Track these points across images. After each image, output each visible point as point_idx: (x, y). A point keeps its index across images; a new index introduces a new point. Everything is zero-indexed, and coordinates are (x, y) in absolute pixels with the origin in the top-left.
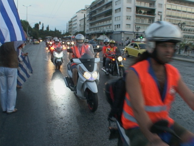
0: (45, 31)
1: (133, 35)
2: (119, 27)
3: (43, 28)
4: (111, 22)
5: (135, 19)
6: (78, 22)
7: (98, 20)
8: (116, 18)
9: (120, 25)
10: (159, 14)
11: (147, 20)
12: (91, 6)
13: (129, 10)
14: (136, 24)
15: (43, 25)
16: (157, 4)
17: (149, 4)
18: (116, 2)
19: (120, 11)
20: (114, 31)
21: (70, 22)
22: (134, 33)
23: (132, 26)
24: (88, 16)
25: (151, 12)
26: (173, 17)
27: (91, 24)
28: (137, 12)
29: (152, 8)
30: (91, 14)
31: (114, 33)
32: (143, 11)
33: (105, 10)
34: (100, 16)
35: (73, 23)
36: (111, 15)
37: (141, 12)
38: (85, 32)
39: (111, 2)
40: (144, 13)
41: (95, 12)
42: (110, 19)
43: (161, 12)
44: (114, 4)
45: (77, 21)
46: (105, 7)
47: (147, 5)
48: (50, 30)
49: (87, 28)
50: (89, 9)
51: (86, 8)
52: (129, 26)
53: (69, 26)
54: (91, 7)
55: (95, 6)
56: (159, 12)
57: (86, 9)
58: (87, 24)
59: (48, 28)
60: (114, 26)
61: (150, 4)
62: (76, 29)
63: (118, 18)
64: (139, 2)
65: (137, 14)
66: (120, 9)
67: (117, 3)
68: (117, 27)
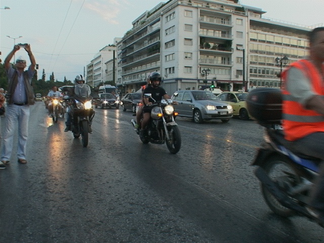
0: (48, 81)
1: (197, 85)
2: (173, 72)
3: (44, 76)
4: (158, 63)
5: (199, 58)
6: (104, 67)
7: (136, 61)
8: (168, 57)
9: (173, 68)
10: (239, 48)
11: (220, 59)
12: (123, 39)
13: (189, 42)
14: (200, 65)
15: (44, 72)
16: (233, 32)
17: (220, 32)
18: (166, 30)
19: (174, 44)
20: (165, 78)
21: (91, 66)
22: (199, 80)
23: (194, 69)
24: (120, 56)
25: (226, 45)
26: (261, 52)
27: (125, 69)
28: (202, 46)
29: (226, 38)
30: (125, 51)
31: (164, 82)
32: (212, 45)
33: (147, 44)
34: (140, 54)
35: (95, 68)
36: (159, 52)
37: (208, 46)
38: (116, 83)
39: (159, 31)
40: (214, 48)
41: (131, 48)
42: (157, 59)
43: (241, 45)
44: (163, 33)
45: (101, 64)
46: (148, 39)
47: (218, 35)
48: (55, 81)
49: (118, 76)
50: (121, 44)
51: (116, 42)
52: (189, 69)
53: (88, 72)
54: (125, 41)
55: (132, 38)
56: (238, 45)
57: (116, 44)
58: (119, 68)
59: (52, 77)
60: (164, 70)
61: (223, 33)
62: (100, 79)
63: (171, 56)
64: (205, 30)
65: (202, 49)
66: (173, 41)
67: (168, 31)
68: (170, 72)
